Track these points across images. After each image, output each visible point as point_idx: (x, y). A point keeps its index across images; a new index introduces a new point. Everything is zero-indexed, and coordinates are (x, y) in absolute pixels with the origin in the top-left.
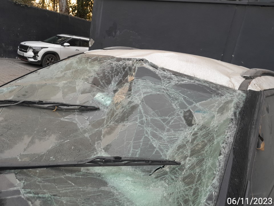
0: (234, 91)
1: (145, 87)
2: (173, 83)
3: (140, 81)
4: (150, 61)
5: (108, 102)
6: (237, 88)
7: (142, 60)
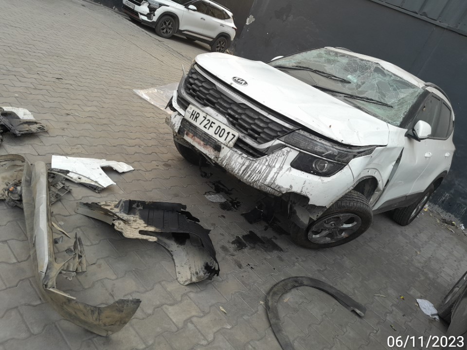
0: (419, 88)
1: (378, 77)
2: (392, 78)
3: (376, 74)
4: (381, 65)
5: (355, 81)
6: (421, 87)
7: (378, 63)
